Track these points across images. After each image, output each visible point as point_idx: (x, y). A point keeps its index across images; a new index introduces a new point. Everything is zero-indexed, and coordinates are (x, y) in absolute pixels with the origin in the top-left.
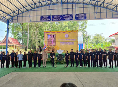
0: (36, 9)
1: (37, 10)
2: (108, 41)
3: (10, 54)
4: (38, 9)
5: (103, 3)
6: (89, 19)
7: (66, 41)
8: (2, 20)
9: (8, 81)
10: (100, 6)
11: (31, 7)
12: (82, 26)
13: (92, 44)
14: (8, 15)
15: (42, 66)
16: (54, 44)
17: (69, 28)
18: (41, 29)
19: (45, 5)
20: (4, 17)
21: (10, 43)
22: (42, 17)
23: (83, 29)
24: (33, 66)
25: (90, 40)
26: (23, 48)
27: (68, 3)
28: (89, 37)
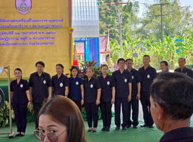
7: (20, 27)
13: (143, 38)
28: (129, 10)
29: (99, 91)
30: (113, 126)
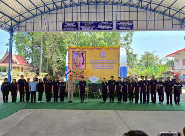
0: (55, 11)
1: (57, 13)
2: (164, 63)
3: (17, 82)
4: (59, 11)
5: (159, 5)
6: (138, 30)
8: (2, 27)
9: (19, 122)
10: (154, 10)
11: (48, 8)
12: (126, 39)
13: (140, 66)
14: (12, 19)
15: (66, 100)
16: (82, 67)
17: (105, 42)
18: (62, 42)
19: (70, 6)
20: (6, 23)
21: (14, 63)
22: (64, 24)
23: (128, 44)
24: (52, 99)
25: (137, 61)
26: (34, 71)
27: (105, 3)
28: (135, 57)
29: (134, 88)
30: (139, 101)
